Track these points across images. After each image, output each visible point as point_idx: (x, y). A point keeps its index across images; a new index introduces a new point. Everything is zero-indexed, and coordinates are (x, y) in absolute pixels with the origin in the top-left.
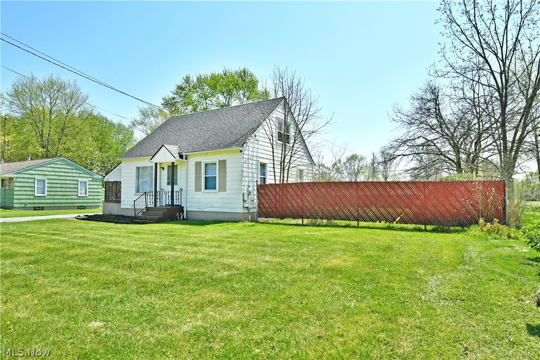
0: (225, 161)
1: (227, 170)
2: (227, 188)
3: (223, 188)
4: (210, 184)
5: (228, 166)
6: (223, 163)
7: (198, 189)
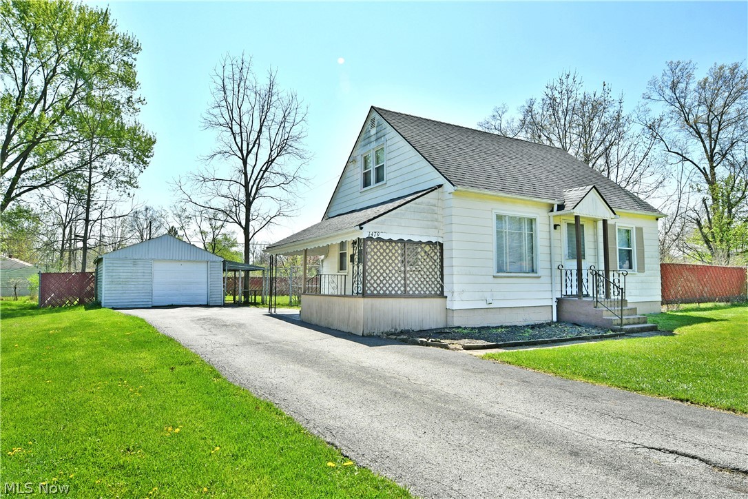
1: (645, 242)
2: (646, 267)
3: (641, 267)
5: (645, 237)
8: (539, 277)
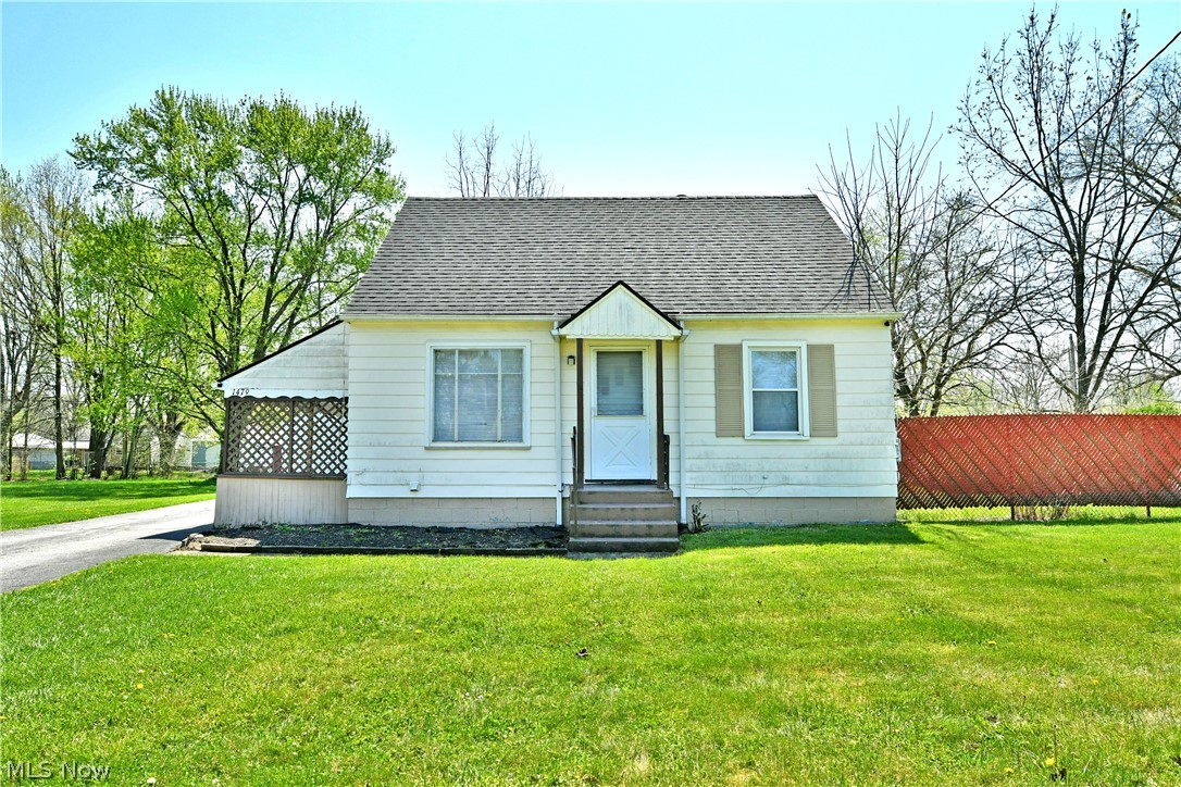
0: (830, 348)
1: (839, 375)
2: (841, 425)
3: (825, 426)
4: (778, 414)
5: (839, 362)
6: (822, 356)
7: (728, 426)
8: (529, 448)
